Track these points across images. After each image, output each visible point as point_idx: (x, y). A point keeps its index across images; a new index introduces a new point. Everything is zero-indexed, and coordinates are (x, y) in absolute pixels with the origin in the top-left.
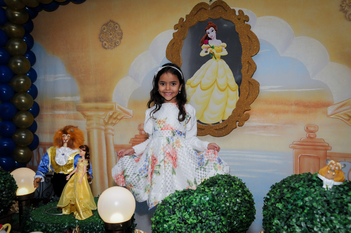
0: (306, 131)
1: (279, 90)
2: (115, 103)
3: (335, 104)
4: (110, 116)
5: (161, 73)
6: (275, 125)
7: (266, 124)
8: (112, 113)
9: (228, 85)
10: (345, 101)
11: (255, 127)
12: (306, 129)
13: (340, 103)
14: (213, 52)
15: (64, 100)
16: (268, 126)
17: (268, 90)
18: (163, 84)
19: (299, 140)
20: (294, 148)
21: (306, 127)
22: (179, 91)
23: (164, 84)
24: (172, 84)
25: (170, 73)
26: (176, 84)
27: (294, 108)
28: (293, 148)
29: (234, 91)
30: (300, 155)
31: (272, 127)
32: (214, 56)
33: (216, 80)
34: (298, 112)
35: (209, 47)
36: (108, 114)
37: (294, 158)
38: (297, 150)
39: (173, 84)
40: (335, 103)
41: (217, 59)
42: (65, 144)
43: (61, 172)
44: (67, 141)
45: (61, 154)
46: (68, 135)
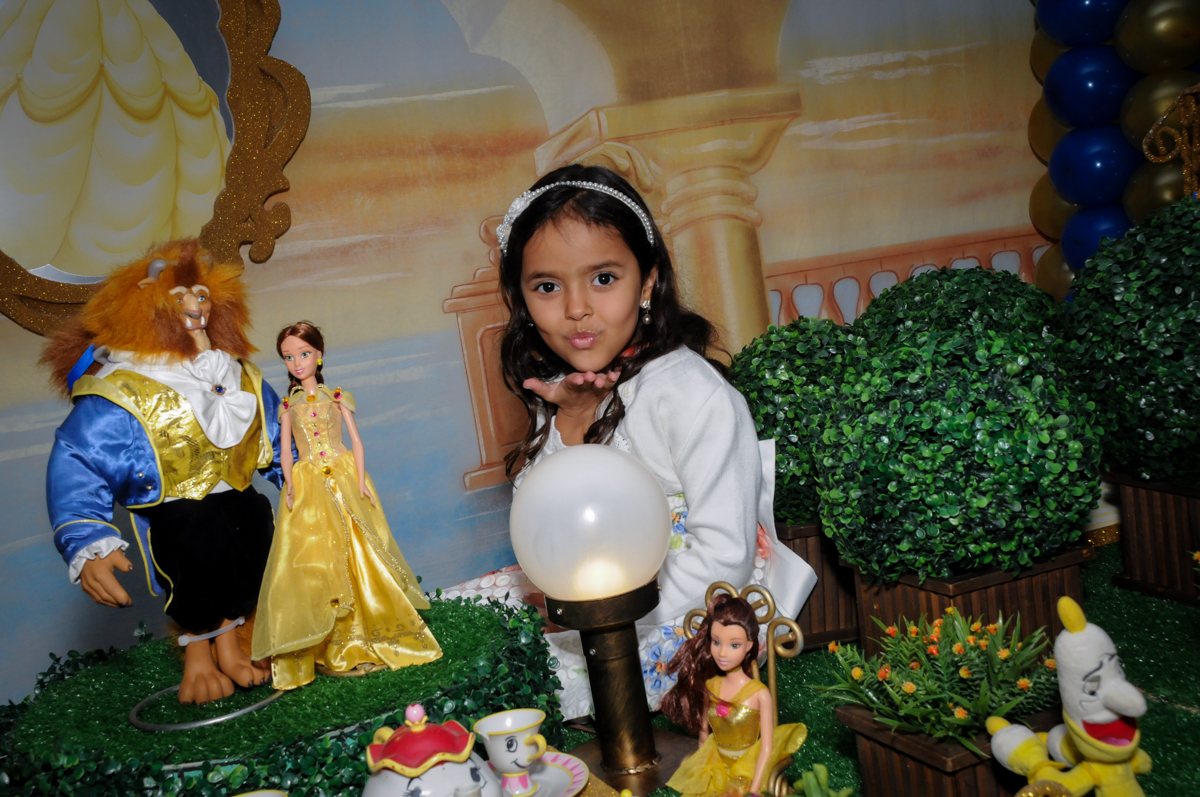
0: (484, 242)
1: (373, 102)
3: (553, 137)
5: (526, 226)
6: (379, 236)
7: (347, 240)
9: (167, 93)
10: (576, 122)
11: (305, 257)
12: (483, 235)
13: (564, 130)
16: (354, 246)
17: (330, 105)
18: (549, 288)
19: (470, 279)
20: (458, 310)
21: (482, 227)
22: (642, 311)
23: (553, 285)
24: (597, 282)
25: (576, 219)
26: (616, 278)
27: (434, 163)
28: (456, 311)
29: (201, 115)
30: (481, 330)
31: (371, 246)
33: (102, 72)
34: (450, 177)
37: (464, 345)
38: (468, 316)
39: (605, 279)
40: (552, 132)
42: (200, 339)
43: (222, 487)
44: (203, 322)
45: (208, 387)
46: (196, 289)
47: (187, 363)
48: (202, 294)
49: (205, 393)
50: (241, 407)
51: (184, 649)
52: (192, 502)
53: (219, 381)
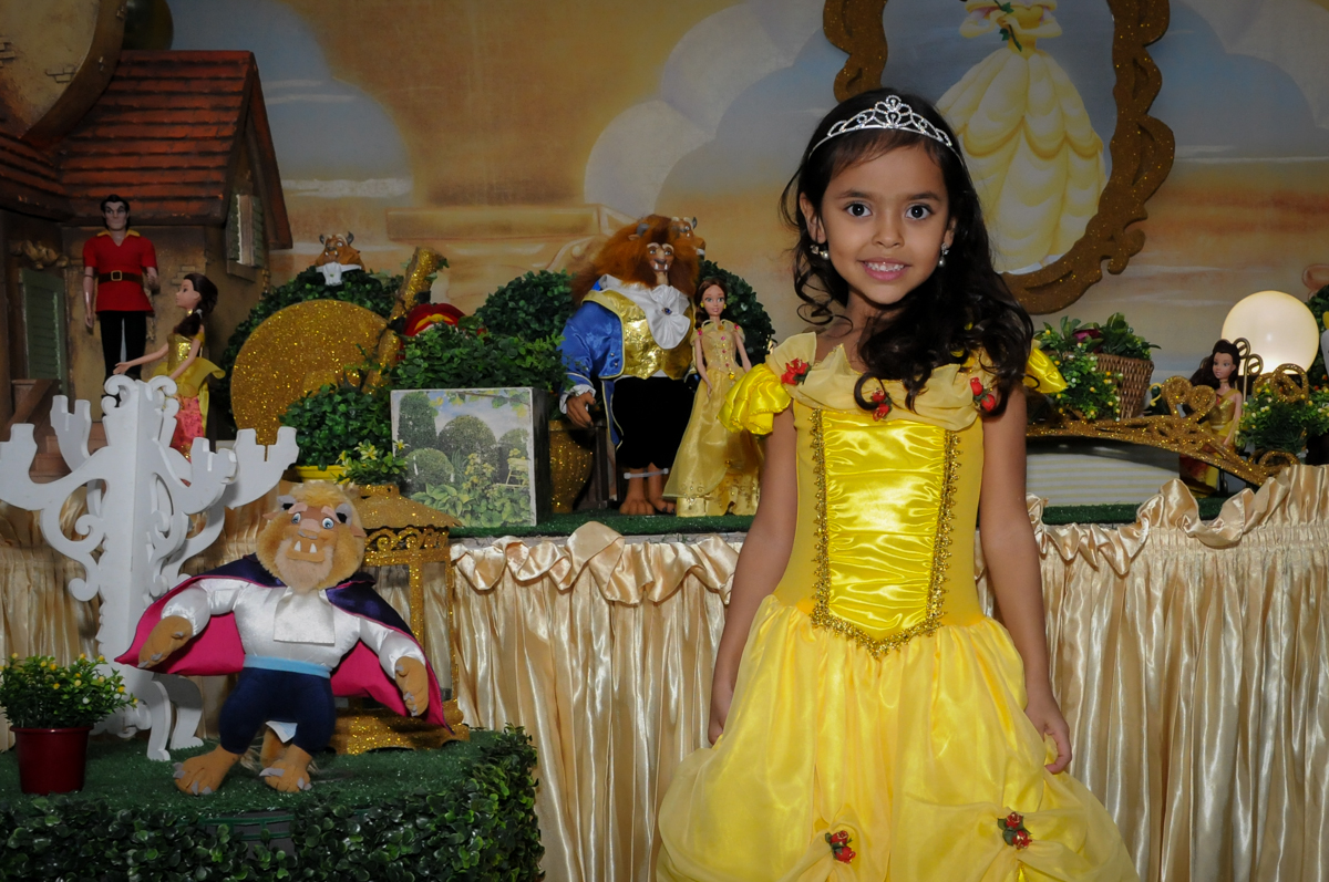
2: (598, 208)
4: (574, 258)
7: (1187, 269)
8: (585, 246)
9: (1066, 139)
11: (1151, 278)
14: (1010, 26)
15: (314, 194)
16: (1193, 274)
17: (1191, 160)
18: (858, 209)
22: (941, 254)
23: (863, 209)
26: (929, 212)
27: (1270, 214)
29: (1089, 157)
31: (1206, 277)
32: (1014, 40)
33: (1022, 122)
35: (993, 9)
36: (562, 252)
41: (1023, 49)
42: (661, 278)
43: (661, 374)
44: (666, 267)
45: (661, 308)
46: (665, 246)
47: (649, 290)
48: (668, 250)
49: (656, 311)
50: (679, 324)
51: (628, 480)
52: (640, 379)
53: (668, 307)
